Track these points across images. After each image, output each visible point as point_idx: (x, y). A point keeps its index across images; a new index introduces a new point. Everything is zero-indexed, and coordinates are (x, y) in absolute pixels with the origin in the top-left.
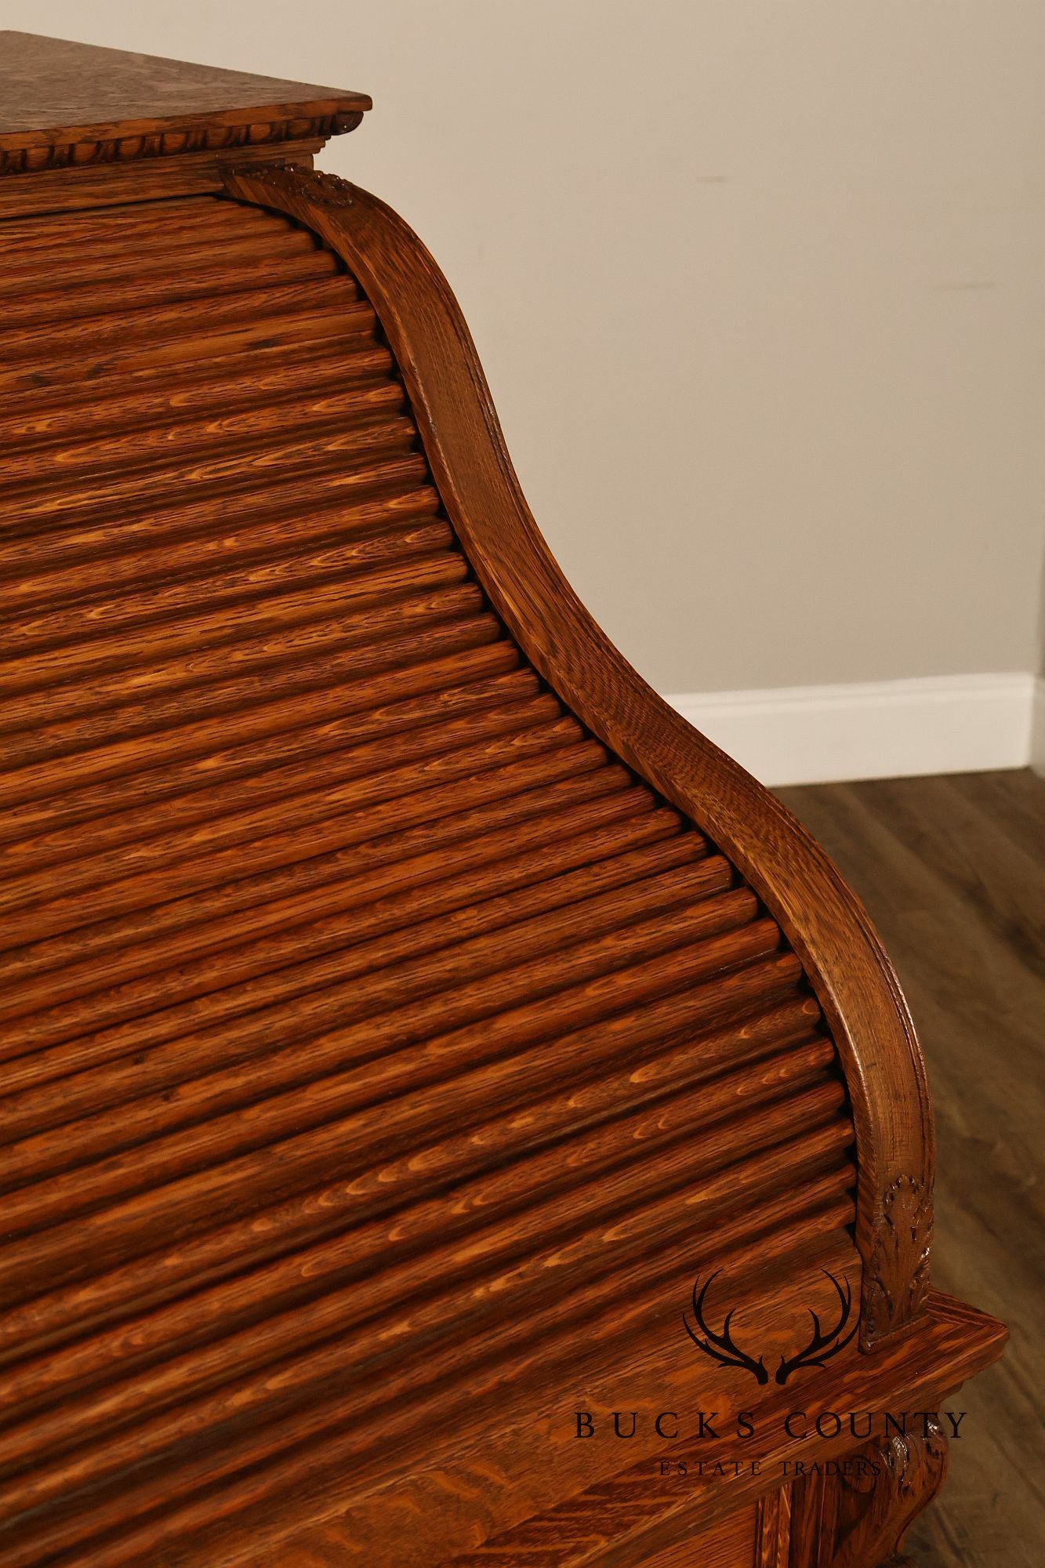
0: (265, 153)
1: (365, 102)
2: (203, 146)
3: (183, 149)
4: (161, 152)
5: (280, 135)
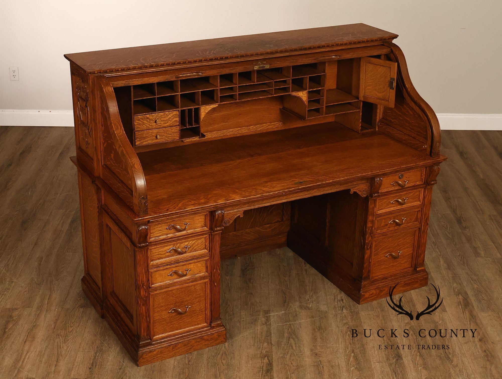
0: (388, 41)
1: (398, 36)
2: (382, 40)
3: (380, 40)
4: (377, 40)
5: (389, 39)
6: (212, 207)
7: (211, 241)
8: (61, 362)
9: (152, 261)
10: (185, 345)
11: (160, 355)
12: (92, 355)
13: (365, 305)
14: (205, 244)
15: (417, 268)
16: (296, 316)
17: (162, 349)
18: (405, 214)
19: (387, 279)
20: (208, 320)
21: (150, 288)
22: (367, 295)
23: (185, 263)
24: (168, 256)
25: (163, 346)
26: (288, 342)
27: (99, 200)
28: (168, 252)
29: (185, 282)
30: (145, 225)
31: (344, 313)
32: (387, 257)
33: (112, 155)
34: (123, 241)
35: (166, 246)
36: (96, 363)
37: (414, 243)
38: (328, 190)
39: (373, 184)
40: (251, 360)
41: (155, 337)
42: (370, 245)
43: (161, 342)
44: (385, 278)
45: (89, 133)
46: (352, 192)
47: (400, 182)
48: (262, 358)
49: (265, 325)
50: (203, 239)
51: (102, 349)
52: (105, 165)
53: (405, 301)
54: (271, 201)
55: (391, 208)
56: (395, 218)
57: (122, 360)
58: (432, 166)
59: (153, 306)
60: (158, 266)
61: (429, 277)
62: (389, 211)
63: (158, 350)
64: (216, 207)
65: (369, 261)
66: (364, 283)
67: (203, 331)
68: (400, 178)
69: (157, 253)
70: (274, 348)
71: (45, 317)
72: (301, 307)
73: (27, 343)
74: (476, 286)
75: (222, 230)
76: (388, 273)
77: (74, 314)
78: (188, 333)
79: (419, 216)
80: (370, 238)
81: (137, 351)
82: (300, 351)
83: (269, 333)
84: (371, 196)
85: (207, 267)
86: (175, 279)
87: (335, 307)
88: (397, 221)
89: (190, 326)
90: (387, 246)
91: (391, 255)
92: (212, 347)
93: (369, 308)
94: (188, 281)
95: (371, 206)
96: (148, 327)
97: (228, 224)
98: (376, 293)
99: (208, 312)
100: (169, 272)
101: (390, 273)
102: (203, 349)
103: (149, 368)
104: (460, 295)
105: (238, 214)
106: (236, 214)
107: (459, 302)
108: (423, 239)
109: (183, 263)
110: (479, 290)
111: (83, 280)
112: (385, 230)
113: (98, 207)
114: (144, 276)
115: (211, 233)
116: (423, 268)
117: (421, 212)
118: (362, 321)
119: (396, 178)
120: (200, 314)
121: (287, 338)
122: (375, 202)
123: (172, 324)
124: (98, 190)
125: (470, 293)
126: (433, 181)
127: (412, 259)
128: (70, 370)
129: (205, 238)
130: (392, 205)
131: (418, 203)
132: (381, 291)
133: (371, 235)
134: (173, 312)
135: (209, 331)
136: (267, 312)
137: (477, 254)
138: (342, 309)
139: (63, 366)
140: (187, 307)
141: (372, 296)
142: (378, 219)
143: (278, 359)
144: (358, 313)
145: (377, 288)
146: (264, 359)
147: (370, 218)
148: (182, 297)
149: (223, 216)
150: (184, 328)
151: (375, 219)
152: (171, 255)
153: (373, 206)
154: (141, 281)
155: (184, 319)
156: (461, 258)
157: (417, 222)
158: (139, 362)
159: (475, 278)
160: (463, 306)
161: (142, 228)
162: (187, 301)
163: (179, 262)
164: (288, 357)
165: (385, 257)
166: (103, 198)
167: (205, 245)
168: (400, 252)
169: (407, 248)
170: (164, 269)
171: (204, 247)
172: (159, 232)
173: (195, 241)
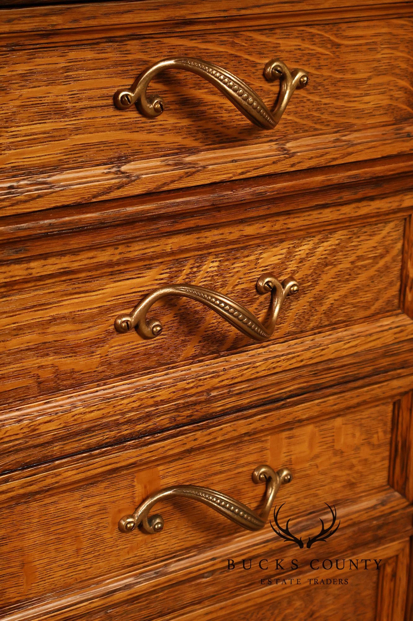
28: (128, 328)
86: (173, 555)
109: (243, 427)
170: (92, 481)
171: (394, 290)
172: (48, 126)
173: (333, 241)
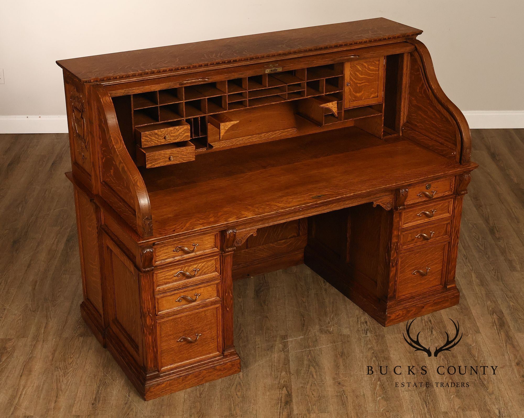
0: (411, 37)
2: (404, 37)
3: (402, 37)
4: (400, 37)
5: (413, 35)
6: (223, 226)
7: (222, 262)
8: (61, 398)
9: (159, 286)
10: (196, 376)
11: (169, 388)
12: (95, 389)
13: (391, 327)
14: (216, 265)
15: (447, 285)
16: (316, 342)
17: (171, 381)
18: (433, 227)
19: (414, 298)
20: (220, 348)
21: (156, 315)
22: (393, 316)
23: (194, 287)
24: (176, 281)
25: (171, 378)
26: (308, 371)
27: (98, 220)
28: (176, 276)
29: (195, 308)
30: (150, 247)
31: (368, 336)
32: (414, 274)
33: (112, 171)
34: (126, 264)
35: (174, 270)
36: (99, 398)
37: (443, 258)
38: (349, 204)
39: (398, 197)
40: (269, 391)
41: (163, 369)
42: (395, 261)
43: (170, 374)
44: (413, 297)
45: (86, 146)
46: (375, 205)
47: (427, 193)
48: (280, 388)
49: (282, 352)
50: (213, 262)
51: (105, 382)
52: (103, 181)
53: (434, 321)
54: (287, 217)
55: (418, 222)
56: (422, 231)
57: (127, 394)
58: (462, 174)
59: (161, 335)
60: (164, 292)
61: (461, 295)
62: (416, 224)
63: (166, 382)
64: (227, 226)
65: (395, 279)
66: (389, 303)
67: (215, 361)
68: (427, 189)
69: (163, 278)
70: (292, 377)
71: (42, 347)
72: (321, 331)
73: (23, 377)
74: (511, 304)
75: (234, 250)
76: (415, 292)
77: (74, 344)
78: (199, 363)
79: (449, 229)
80: (396, 254)
81: (144, 384)
82: (322, 381)
83: (287, 361)
84: (397, 209)
85: (218, 291)
86: (184, 305)
87: (358, 330)
88: (425, 235)
89: (201, 356)
90: (415, 262)
91: (418, 272)
92: (225, 378)
93: (396, 331)
94: (198, 307)
95: (396, 220)
96: (156, 358)
97: (240, 244)
98: (403, 314)
99: (220, 339)
100: (177, 297)
101: (417, 291)
102: (216, 380)
103: (157, 402)
104: (495, 314)
105: (252, 233)
106: (249, 233)
107: (494, 322)
108: (453, 254)
109: (192, 288)
110: (515, 308)
111: (83, 306)
112: (411, 245)
113: (97, 228)
114: (149, 302)
115: (222, 254)
116: (453, 285)
117: (450, 224)
118: (388, 345)
119: (423, 188)
120: (212, 342)
121: (307, 366)
122: (400, 216)
123: (181, 354)
124: (97, 209)
125: (506, 312)
126: (463, 191)
127: (442, 276)
128: (71, 406)
129: (216, 260)
130: (420, 218)
131: (447, 215)
132: (408, 312)
133: (396, 252)
134: (182, 341)
135: (222, 360)
136: (284, 337)
137: (513, 268)
138: (366, 333)
139: (63, 402)
140: (198, 335)
141: (398, 317)
142: (404, 233)
143: (298, 389)
144: (383, 337)
145: (404, 309)
146: (282, 390)
147: (395, 233)
148: (191, 325)
149: (235, 235)
150: (194, 358)
151: (401, 234)
152: (178, 279)
153: (398, 219)
154: (147, 307)
155: (194, 348)
156: (495, 273)
157: (447, 236)
158: (146, 396)
159: (510, 294)
160: (498, 327)
161: (146, 251)
162: (197, 328)
163: (188, 287)
164: (308, 387)
165: (412, 274)
166: (102, 217)
167: (216, 267)
168: (428, 269)
169: (436, 264)
170: (172, 295)
171: (215, 269)
172: (166, 254)
173: (204, 263)
